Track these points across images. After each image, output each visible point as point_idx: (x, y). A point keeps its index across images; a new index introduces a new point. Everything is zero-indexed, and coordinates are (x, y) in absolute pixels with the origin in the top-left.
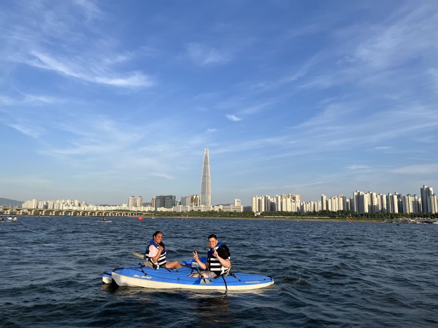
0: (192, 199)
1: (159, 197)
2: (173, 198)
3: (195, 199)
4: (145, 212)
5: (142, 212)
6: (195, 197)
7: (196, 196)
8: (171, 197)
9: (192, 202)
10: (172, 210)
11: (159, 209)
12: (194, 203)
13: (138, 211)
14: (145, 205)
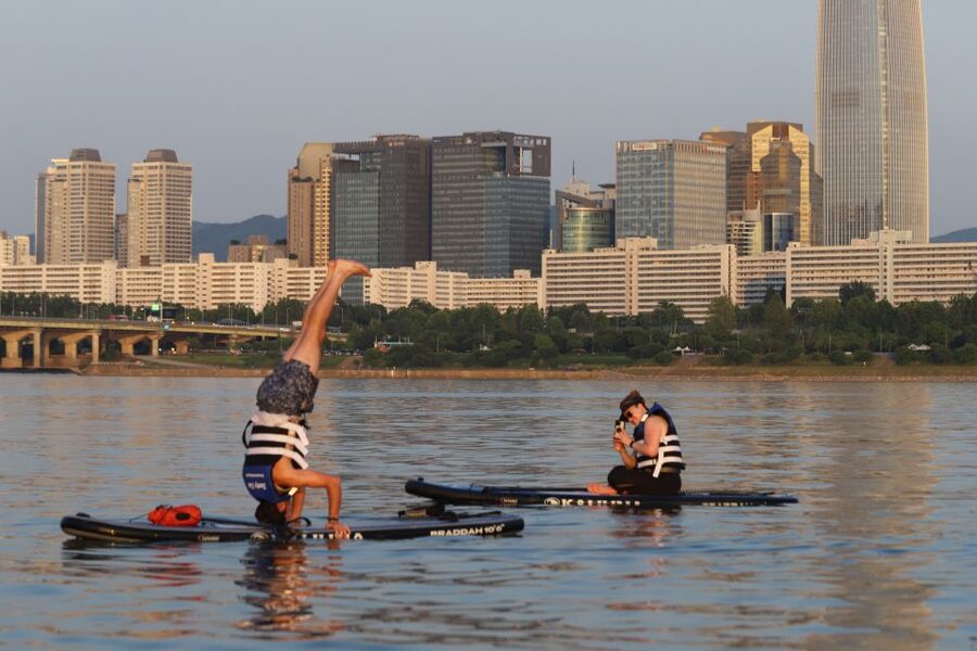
0: (738, 165)
1: (364, 149)
2: (526, 159)
3: (769, 163)
4: (242, 314)
5: (211, 317)
6: (761, 145)
7: (781, 130)
8: (500, 150)
9: (736, 201)
10: (533, 291)
11: (384, 288)
12: (755, 215)
13: (173, 312)
14: (226, 241)
